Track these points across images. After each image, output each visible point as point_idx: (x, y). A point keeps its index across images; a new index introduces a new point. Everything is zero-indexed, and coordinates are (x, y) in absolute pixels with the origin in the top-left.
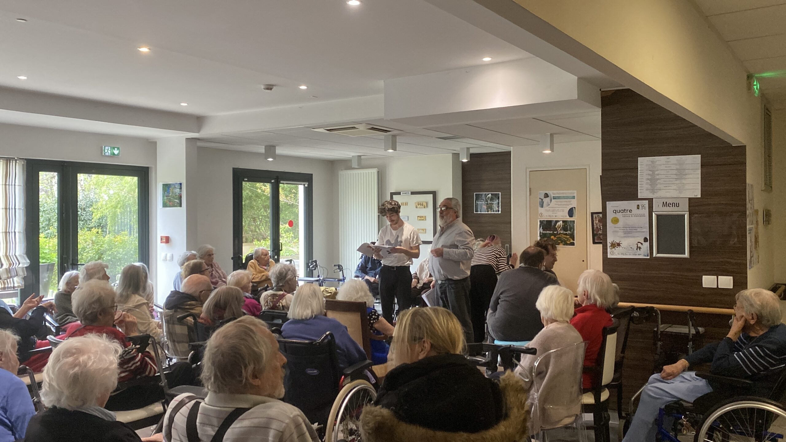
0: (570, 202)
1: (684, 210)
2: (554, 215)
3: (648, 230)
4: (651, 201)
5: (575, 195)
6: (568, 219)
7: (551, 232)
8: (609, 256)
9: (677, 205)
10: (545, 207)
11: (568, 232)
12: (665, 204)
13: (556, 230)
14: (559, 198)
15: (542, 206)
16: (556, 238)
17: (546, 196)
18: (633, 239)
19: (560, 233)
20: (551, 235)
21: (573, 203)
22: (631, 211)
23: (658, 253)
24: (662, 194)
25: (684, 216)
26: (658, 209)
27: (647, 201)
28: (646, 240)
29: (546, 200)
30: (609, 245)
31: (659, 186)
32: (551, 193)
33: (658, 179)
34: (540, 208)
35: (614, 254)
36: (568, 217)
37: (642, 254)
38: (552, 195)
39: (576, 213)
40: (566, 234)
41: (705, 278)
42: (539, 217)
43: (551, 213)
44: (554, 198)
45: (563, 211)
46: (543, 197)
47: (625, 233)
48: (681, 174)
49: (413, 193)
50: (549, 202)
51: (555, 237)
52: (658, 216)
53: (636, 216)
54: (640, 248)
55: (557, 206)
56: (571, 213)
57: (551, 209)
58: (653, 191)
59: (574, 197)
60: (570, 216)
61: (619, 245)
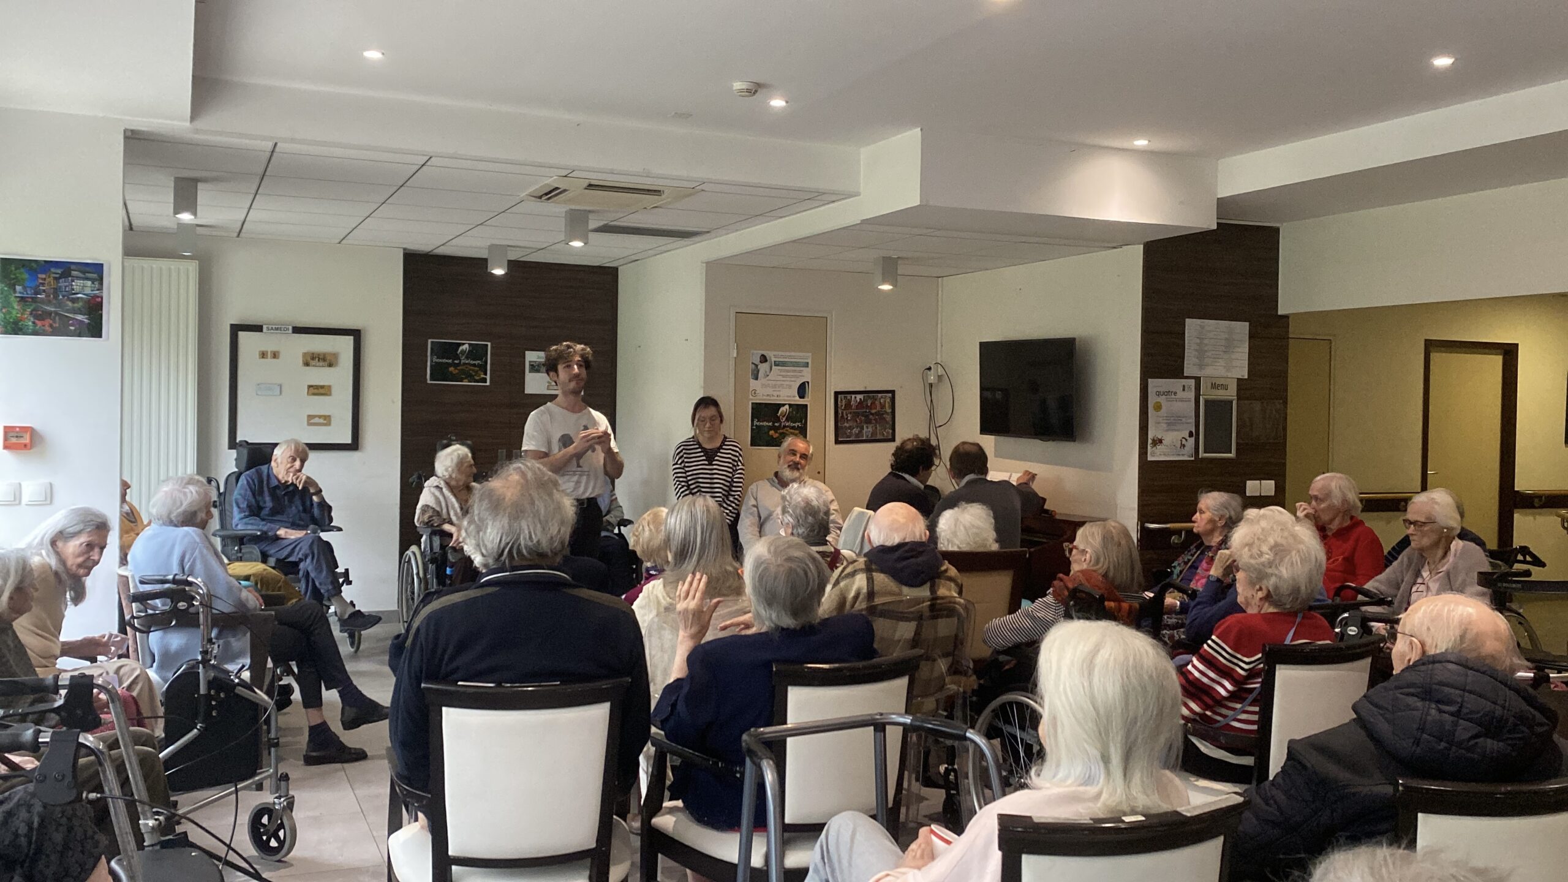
0: (801, 371)
1: (1231, 393)
2: (775, 394)
3: (1193, 420)
4: (1198, 379)
5: (809, 361)
6: (798, 401)
7: (770, 424)
8: (1150, 458)
9: (1225, 387)
10: (762, 380)
11: (796, 425)
12: (1214, 386)
13: (778, 419)
14: (783, 364)
15: (757, 379)
16: (777, 435)
17: (764, 359)
18: (1176, 433)
19: (785, 427)
20: (770, 428)
21: (806, 375)
22: (1175, 393)
23: (1205, 452)
24: (1209, 371)
25: (1231, 402)
26: (1207, 393)
27: (1193, 381)
28: (1191, 435)
29: (763, 368)
30: (1150, 441)
31: (1206, 360)
32: (770, 355)
33: (1206, 351)
34: (753, 382)
35: (1156, 455)
36: (797, 398)
37: (1186, 456)
38: (773, 359)
39: (810, 391)
40: (793, 428)
41: (1249, 483)
42: (751, 397)
43: (770, 391)
44: (777, 364)
45: (790, 387)
46: (757, 361)
47: (1169, 424)
48: (1229, 346)
49: (297, 330)
50: (768, 370)
51: (776, 432)
52: (1207, 402)
53: (1182, 400)
54: (1184, 446)
55: (781, 378)
56: (802, 390)
57: (770, 382)
58: (1201, 366)
59: (806, 365)
60: (800, 397)
61: (1160, 441)
